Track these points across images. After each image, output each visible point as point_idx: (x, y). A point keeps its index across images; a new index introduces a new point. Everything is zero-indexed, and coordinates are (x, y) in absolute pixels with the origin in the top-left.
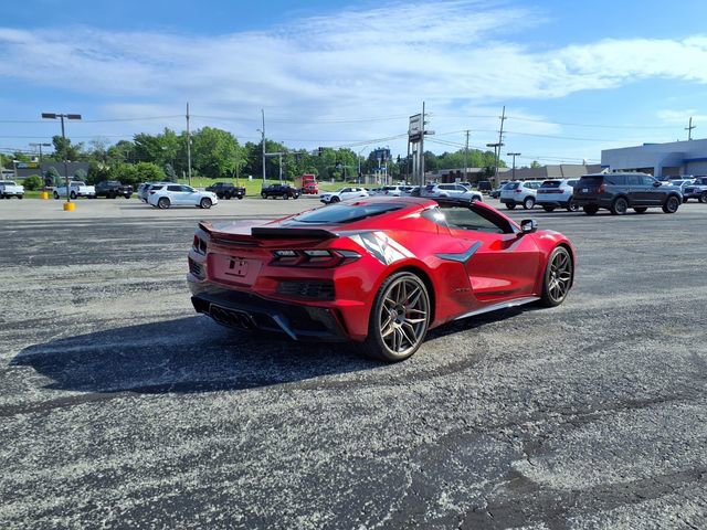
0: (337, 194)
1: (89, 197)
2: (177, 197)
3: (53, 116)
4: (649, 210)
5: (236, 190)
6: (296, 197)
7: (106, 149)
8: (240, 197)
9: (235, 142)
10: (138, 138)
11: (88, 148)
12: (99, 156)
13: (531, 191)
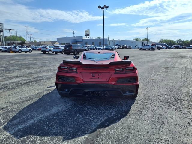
4: (80, 53)
13: (50, 48)
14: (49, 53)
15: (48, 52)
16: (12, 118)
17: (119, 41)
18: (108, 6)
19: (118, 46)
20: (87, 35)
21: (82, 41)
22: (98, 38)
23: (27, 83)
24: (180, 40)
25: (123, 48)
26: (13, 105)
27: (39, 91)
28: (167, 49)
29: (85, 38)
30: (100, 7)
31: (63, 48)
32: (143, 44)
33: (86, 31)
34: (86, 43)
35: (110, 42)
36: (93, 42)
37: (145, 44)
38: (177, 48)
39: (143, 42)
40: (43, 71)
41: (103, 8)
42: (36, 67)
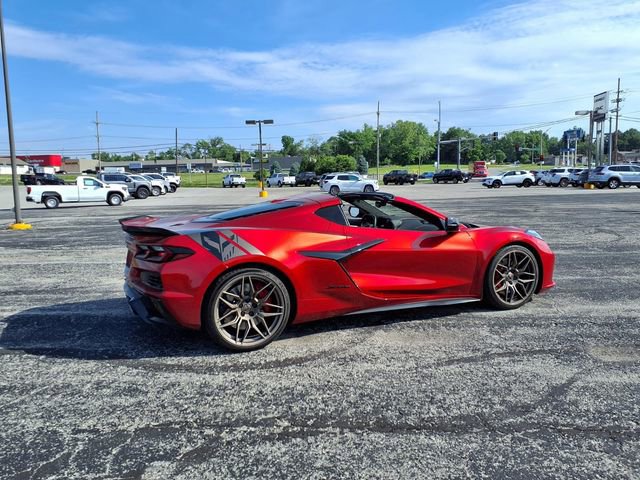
0: (499, 178)
1: (291, 185)
2: (345, 185)
3: (253, 122)
5: (409, 176)
6: (466, 181)
7: (319, 145)
8: (412, 183)
9: (426, 132)
10: (341, 134)
11: (306, 145)
12: (313, 151)
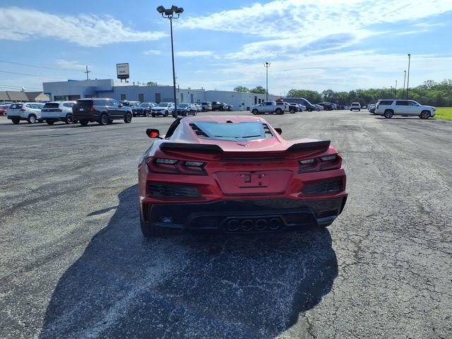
4: (114, 121)
13: (32, 110)
14: (30, 123)
15: (28, 119)
16: (48, 311)
17: (203, 92)
18: (182, 9)
19: (203, 104)
20: (124, 77)
21: (112, 91)
22: (148, 83)
23: (20, 205)
24: (330, 92)
25: (214, 110)
26: (21, 272)
27: (73, 227)
28: (307, 110)
29: (118, 83)
30: (161, 10)
31: (70, 110)
32: (256, 100)
33: (118, 66)
34: (123, 97)
35: (182, 95)
36: (140, 93)
37: (260, 100)
38: (328, 108)
39: (256, 95)
40: (47, 172)
41: (169, 13)
42: (17, 160)
